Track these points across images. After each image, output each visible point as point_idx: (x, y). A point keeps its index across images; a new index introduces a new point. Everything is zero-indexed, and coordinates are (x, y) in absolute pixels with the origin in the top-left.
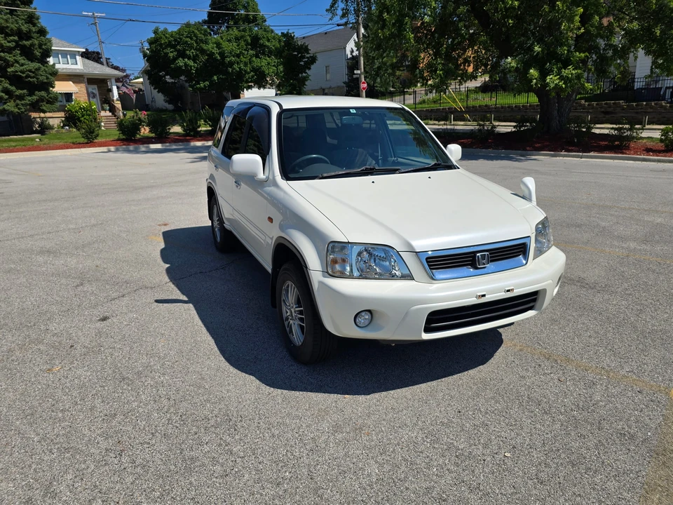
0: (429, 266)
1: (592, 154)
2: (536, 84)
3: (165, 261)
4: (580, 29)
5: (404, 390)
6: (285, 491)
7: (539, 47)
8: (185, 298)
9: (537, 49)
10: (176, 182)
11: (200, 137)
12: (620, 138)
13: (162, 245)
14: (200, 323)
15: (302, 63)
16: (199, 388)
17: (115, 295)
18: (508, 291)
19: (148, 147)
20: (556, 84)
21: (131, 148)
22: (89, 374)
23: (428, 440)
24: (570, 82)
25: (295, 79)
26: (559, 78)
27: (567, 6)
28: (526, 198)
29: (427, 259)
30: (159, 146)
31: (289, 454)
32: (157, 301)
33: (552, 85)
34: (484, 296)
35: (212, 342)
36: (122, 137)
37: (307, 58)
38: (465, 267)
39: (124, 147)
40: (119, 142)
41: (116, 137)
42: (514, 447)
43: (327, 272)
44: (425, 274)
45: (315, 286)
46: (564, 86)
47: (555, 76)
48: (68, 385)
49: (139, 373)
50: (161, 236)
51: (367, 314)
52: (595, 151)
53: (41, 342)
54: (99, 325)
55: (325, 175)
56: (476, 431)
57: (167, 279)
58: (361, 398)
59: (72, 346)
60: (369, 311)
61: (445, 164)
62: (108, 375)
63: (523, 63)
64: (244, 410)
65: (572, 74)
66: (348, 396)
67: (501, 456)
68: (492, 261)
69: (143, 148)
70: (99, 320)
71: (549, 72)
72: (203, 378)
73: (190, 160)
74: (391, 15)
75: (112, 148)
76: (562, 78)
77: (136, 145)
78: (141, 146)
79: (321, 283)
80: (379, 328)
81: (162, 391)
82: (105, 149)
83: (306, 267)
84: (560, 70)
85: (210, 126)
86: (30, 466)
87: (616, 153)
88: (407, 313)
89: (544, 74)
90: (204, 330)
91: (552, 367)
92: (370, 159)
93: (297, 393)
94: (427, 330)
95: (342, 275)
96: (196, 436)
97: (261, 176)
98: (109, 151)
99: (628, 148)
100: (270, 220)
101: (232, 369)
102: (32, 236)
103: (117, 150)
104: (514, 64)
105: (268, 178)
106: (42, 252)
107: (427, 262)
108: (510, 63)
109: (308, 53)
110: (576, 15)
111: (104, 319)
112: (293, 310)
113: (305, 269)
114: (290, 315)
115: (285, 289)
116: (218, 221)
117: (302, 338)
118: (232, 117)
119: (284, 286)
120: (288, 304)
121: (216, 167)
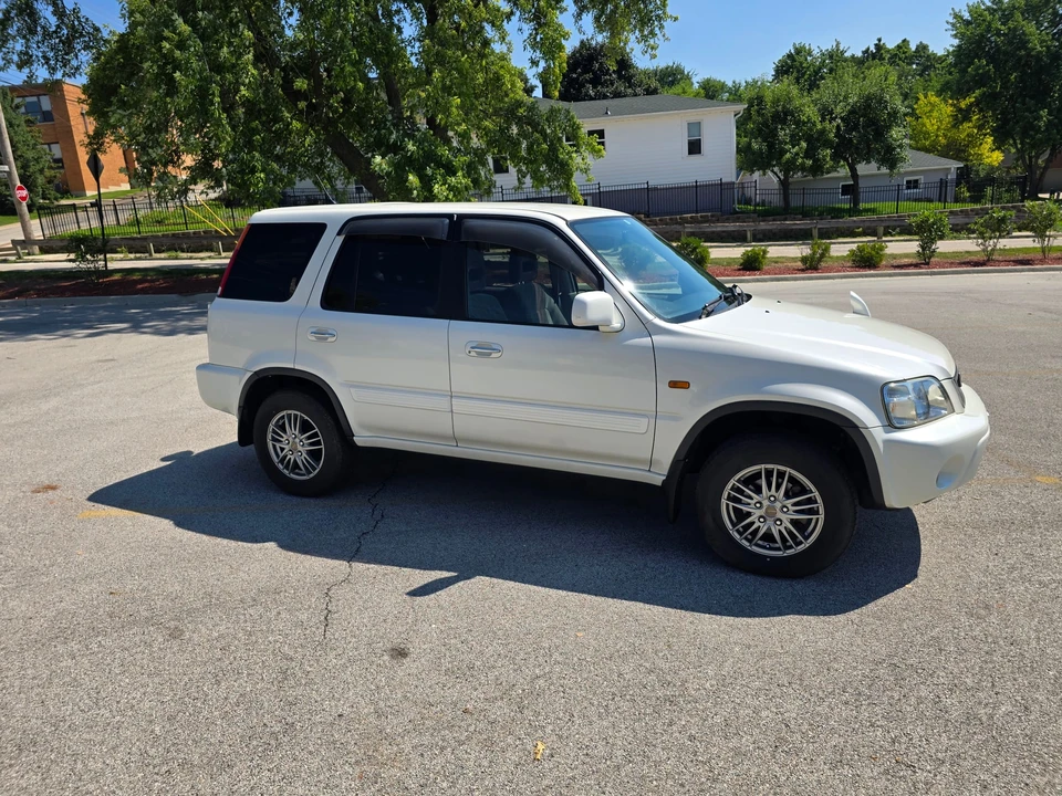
7: (413, 146)
26: (447, 189)
32: (413, 594)
45: (880, 447)
58: (920, 581)
59: (463, 711)
63: (396, 165)
70: (395, 658)
71: (432, 180)
83: (856, 427)
89: (428, 182)
97: (616, 324)
104: (385, 166)
105: (623, 325)
108: (380, 165)
111: (400, 653)
112: (778, 505)
113: (849, 431)
114: (761, 517)
115: (738, 481)
116: (309, 438)
117: (807, 538)
118: (340, 239)
119: (737, 477)
120: (753, 502)
121: (321, 334)
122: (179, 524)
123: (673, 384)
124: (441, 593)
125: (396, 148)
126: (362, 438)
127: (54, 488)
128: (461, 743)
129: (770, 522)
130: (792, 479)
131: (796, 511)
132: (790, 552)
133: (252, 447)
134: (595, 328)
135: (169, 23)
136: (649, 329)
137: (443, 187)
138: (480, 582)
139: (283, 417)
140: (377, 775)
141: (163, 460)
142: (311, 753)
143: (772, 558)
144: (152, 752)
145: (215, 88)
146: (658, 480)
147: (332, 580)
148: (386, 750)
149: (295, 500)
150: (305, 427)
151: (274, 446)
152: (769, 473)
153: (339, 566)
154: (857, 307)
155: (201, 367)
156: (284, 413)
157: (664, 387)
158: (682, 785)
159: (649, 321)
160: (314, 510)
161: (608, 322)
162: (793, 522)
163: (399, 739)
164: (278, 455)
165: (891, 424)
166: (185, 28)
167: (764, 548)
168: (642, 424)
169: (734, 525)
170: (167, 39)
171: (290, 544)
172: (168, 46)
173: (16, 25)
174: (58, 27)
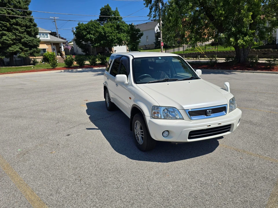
0: (189, 114)
1: (258, 71)
2: (233, 44)
3: (88, 114)
4: (251, 21)
5: (181, 161)
6: (139, 193)
7: (234, 29)
8: (97, 128)
9: (233, 29)
10: (89, 84)
11: (96, 66)
12: (270, 64)
13: (87, 108)
14: (104, 137)
15: (137, 36)
16: (106, 159)
17: (71, 126)
18: (219, 124)
19: (77, 70)
20: (242, 43)
21: (70, 70)
22: (65, 154)
23: (190, 178)
24: (248, 42)
25: (134, 43)
26: (243, 41)
27: (245, 12)
28: (226, 90)
29: (189, 112)
30: (80, 69)
31: (140, 182)
32: (87, 129)
33: (240, 44)
34: (210, 125)
35: (109, 143)
36: (66, 66)
37: (139, 34)
38: (203, 115)
39: (67, 70)
40: (65, 68)
41: (64, 66)
42: (222, 181)
43: (152, 117)
44: (188, 118)
45: (148, 122)
46: (245, 44)
47: (241, 40)
48: (59, 158)
49: (83, 154)
50: (86, 105)
51: (167, 132)
52: (259, 70)
53: (47, 143)
54: (67, 137)
55: (150, 82)
56: (208, 175)
57: (90, 121)
58: (165, 163)
59: (58, 145)
60: (168, 131)
61: (195, 77)
62: (73, 154)
63: (228, 35)
64: (122, 167)
65: (248, 39)
66: (160, 163)
67: (218, 184)
68: (213, 113)
69: (75, 70)
70: (67, 135)
72: (107, 156)
73: (93, 75)
74: (173, 18)
75: (63, 71)
76: (244, 41)
77: (72, 70)
78: (74, 70)
79: (150, 121)
80: (172, 137)
81: (93, 160)
82: (60, 71)
83: (144, 115)
84: (243, 37)
85: (101, 61)
86: (50, 184)
87: (268, 71)
88: (181, 132)
89: (236, 39)
90: (105, 139)
91: (238, 154)
92: (166, 75)
93: (141, 162)
94: (189, 138)
95: (158, 118)
96: (106, 175)
97: (127, 82)
98: (61, 72)
99: (273, 69)
100: (130, 98)
101: (117, 153)
102: (37, 105)
103: (65, 71)
104: (223, 36)
105: (129, 83)
106: (42, 111)
107: (189, 113)
108: (222, 36)
109: (140, 32)
110: (250, 16)
111: (68, 135)
112: (139, 131)
117: (142, 142)
118: (114, 59)
120: (137, 129)
126: (112, 101)
131: (141, 134)
136: (131, 85)
143: (139, 144)
149: (106, 110)
150: (108, 97)
152: (138, 123)
156: (106, 94)
160: (105, 113)
169: (136, 134)
173: (154, 9)
174: (162, 8)
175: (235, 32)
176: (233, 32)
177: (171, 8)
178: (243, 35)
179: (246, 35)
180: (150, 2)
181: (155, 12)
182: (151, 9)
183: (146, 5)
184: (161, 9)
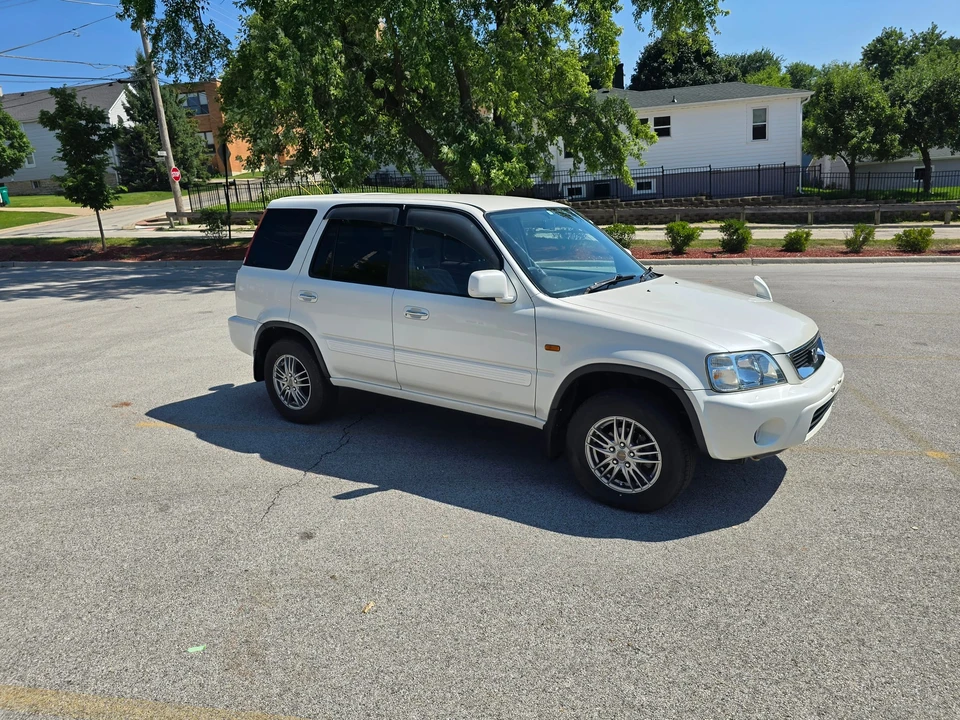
0: (794, 366)
2: (479, 180)
7: (475, 136)
8: (371, 486)
9: (473, 137)
14: (450, 506)
15: (96, 138)
20: (502, 181)
22: (426, 596)
24: (515, 177)
25: (88, 164)
27: (499, 88)
29: (791, 359)
33: (498, 181)
35: (505, 521)
37: (104, 130)
43: (712, 389)
44: (796, 375)
45: (698, 408)
46: (510, 182)
48: (426, 614)
54: (316, 543)
55: (593, 287)
56: (869, 520)
59: (333, 577)
63: (461, 154)
65: (516, 168)
70: (303, 539)
71: (490, 165)
76: (506, 174)
81: (554, 582)
84: (501, 162)
88: (799, 417)
89: (487, 168)
97: (509, 296)
104: (451, 155)
107: (792, 362)
108: (447, 154)
109: (104, 123)
110: (511, 99)
111: (308, 536)
112: (626, 450)
113: (676, 392)
114: (614, 459)
115: (598, 429)
116: (301, 377)
117: (650, 480)
118: (325, 222)
119: (597, 425)
120: (608, 446)
121: (308, 296)
122: (200, 436)
123: (549, 347)
124: (360, 499)
125: (461, 138)
126: (337, 379)
127: (127, 404)
128: (318, 596)
129: (621, 465)
130: (636, 428)
131: (641, 457)
132: (638, 490)
133: (263, 383)
134: (493, 299)
135: (274, 38)
136: (535, 302)
137: (500, 173)
138: (393, 494)
139: (283, 360)
140: (252, 609)
141: (210, 389)
142: (215, 591)
143: (624, 494)
144: (116, 578)
145: (308, 89)
146: (540, 425)
147: (286, 482)
148: (266, 595)
149: (290, 425)
150: (298, 369)
151: (278, 383)
152: (619, 424)
153: (298, 473)
154: (760, 290)
155: (233, 319)
156: (284, 357)
157: (542, 350)
158: (457, 640)
159: (534, 295)
160: (301, 433)
161: (501, 296)
162: (638, 465)
163: (278, 589)
164: (280, 389)
165: (714, 388)
166: (285, 40)
167: (618, 485)
168: (526, 379)
169: (595, 464)
170: (272, 50)
171: (273, 456)
172: (272, 56)
173: (165, 39)
174: (197, 40)
175: (478, 145)
176: (474, 144)
177: (272, 45)
178: (500, 157)
179: (507, 156)
180: (147, 11)
181: (174, 52)
182: (156, 39)
183: (129, 21)
184: (195, 44)
